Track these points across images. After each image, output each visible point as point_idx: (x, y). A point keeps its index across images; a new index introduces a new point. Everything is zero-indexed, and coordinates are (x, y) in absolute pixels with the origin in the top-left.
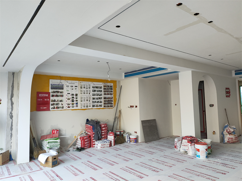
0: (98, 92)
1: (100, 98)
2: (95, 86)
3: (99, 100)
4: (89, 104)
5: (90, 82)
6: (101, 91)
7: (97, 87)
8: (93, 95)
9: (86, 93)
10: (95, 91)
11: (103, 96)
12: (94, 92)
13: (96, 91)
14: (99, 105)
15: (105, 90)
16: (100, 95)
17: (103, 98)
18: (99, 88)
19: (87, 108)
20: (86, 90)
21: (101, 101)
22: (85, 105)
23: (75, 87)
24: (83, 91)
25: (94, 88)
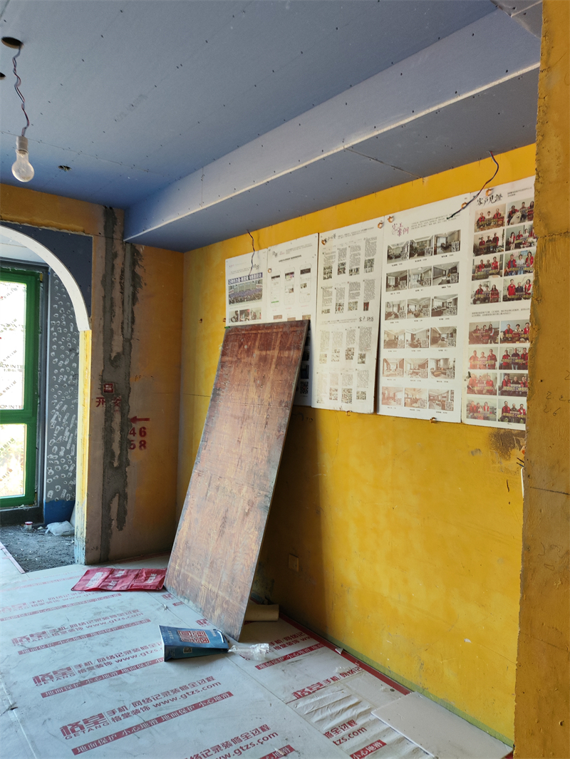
0: (421, 282)
1: (436, 339)
2: (405, 239)
3: (431, 353)
4: (355, 380)
5: (378, 220)
6: (454, 270)
7: (417, 250)
8: (388, 315)
9: (346, 307)
10: (400, 280)
11: (467, 316)
12: (396, 286)
13: (413, 281)
14: (425, 397)
15: (487, 258)
16: (437, 312)
17: (463, 336)
18: (439, 250)
19: (346, 407)
20: (347, 288)
21: (446, 360)
22: (336, 387)
23: (303, 272)
24: (334, 292)
25: (398, 257)
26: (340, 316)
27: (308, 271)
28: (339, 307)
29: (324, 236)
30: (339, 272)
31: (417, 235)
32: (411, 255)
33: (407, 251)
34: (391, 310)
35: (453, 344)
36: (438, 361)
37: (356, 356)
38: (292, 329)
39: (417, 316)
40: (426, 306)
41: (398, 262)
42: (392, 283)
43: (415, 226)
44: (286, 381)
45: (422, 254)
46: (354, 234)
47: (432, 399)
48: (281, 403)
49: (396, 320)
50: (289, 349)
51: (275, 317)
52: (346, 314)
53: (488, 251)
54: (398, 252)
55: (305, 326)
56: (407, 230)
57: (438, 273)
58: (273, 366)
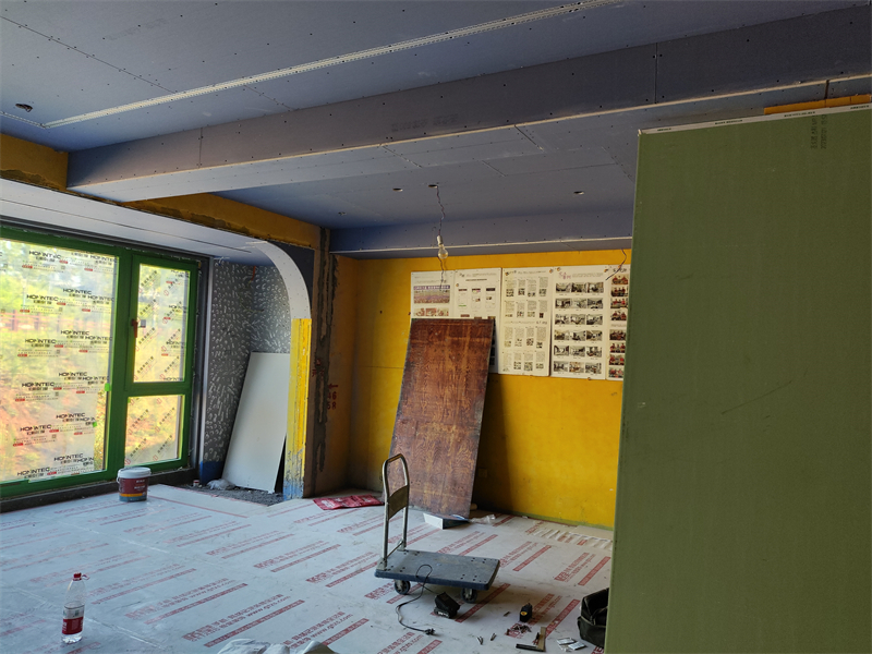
0: (580, 306)
1: (589, 336)
2: (568, 281)
3: (587, 344)
4: (535, 358)
5: (549, 268)
6: (600, 302)
7: (576, 288)
8: (557, 322)
9: (526, 314)
10: (566, 303)
11: (608, 326)
12: (563, 306)
13: (574, 305)
14: (584, 366)
15: (619, 299)
16: (590, 323)
17: (606, 336)
19: (528, 373)
20: (527, 303)
21: (596, 348)
22: (519, 361)
23: (488, 290)
24: (516, 305)
25: (563, 290)
26: (520, 319)
27: (494, 289)
28: (520, 314)
29: (505, 270)
30: (519, 293)
31: (577, 281)
32: (573, 291)
33: (570, 287)
34: (559, 319)
35: (600, 339)
36: (591, 348)
37: (535, 344)
38: (480, 325)
39: (577, 323)
40: (583, 319)
41: (564, 293)
42: (560, 304)
43: (575, 276)
44: (481, 357)
45: (580, 291)
46: (531, 273)
47: (588, 368)
48: (478, 371)
50: (480, 337)
51: (463, 316)
53: (619, 295)
54: (563, 288)
55: (491, 322)
56: (570, 277)
57: (590, 302)
58: (466, 348)
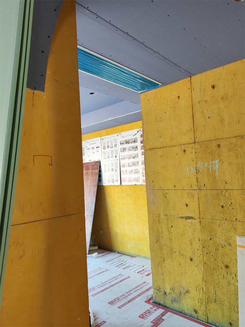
0: (129, 150)
1: (134, 164)
2: (124, 139)
3: (133, 168)
4: (115, 177)
5: (117, 134)
6: (137, 147)
7: (127, 142)
8: (122, 159)
9: (110, 157)
10: (124, 149)
11: (141, 158)
13: (127, 150)
14: (133, 179)
16: (134, 158)
17: (140, 163)
18: (133, 142)
19: (113, 184)
20: (110, 152)
21: (137, 169)
22: (110, 179)
23: (97, 147)
24: (107, 153)
25: (123, 144)
26: (109, 159)
27: (99, 147)
28: (108, 157)
29: (102, 138)
30: (108, 148)
31: (127, 138)
33: (125, 142)
34: (122, 157)
35: (138, 165)
36: (135, 170)
37: (114, 170)
38: (95, 164)
39: (129, 159)
40: (131, 156)
42: (122, 150)
43: (126, 136)
44: (95, 179)
45: (129, 143)
46: (111, 137)
47: (135, 179)
48: (94, 185)
49: (124, 160)
50: (95, 169)
51: (89, 161)
52: (110, 159)
54: (123, 143)
55: (99, 162)
56: (124, 137)
57: (133, 148)
58: (90, 175)
